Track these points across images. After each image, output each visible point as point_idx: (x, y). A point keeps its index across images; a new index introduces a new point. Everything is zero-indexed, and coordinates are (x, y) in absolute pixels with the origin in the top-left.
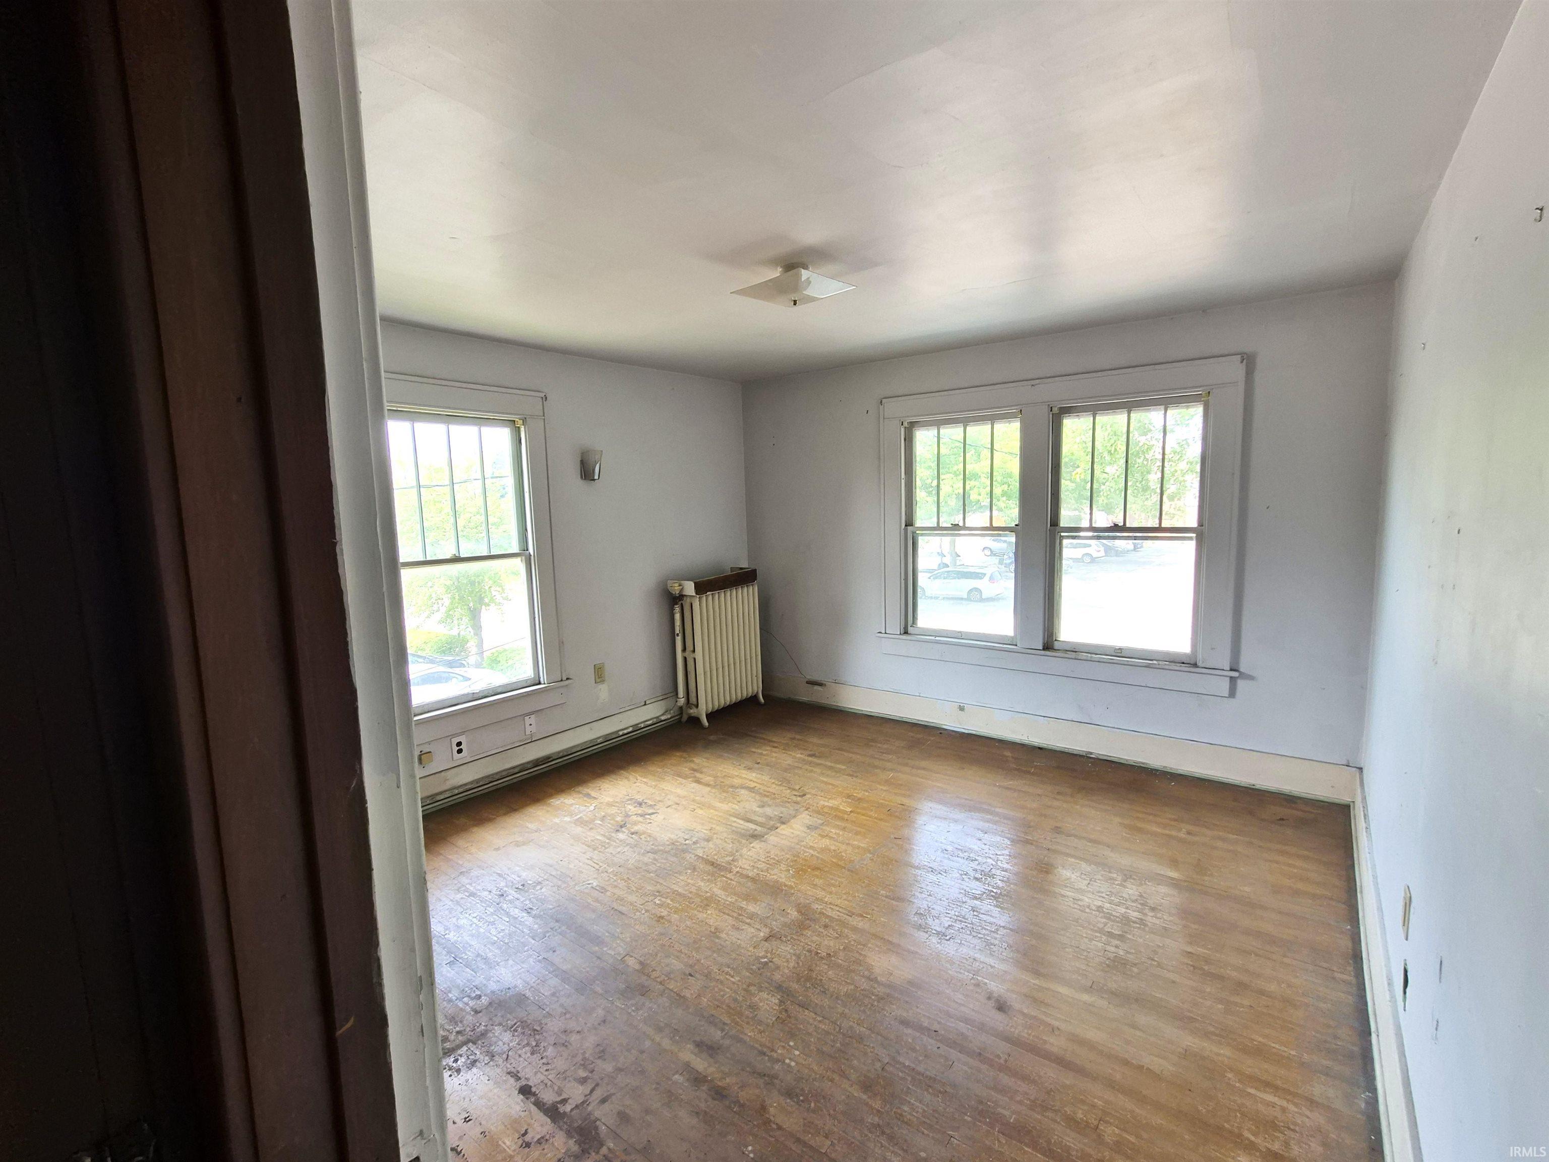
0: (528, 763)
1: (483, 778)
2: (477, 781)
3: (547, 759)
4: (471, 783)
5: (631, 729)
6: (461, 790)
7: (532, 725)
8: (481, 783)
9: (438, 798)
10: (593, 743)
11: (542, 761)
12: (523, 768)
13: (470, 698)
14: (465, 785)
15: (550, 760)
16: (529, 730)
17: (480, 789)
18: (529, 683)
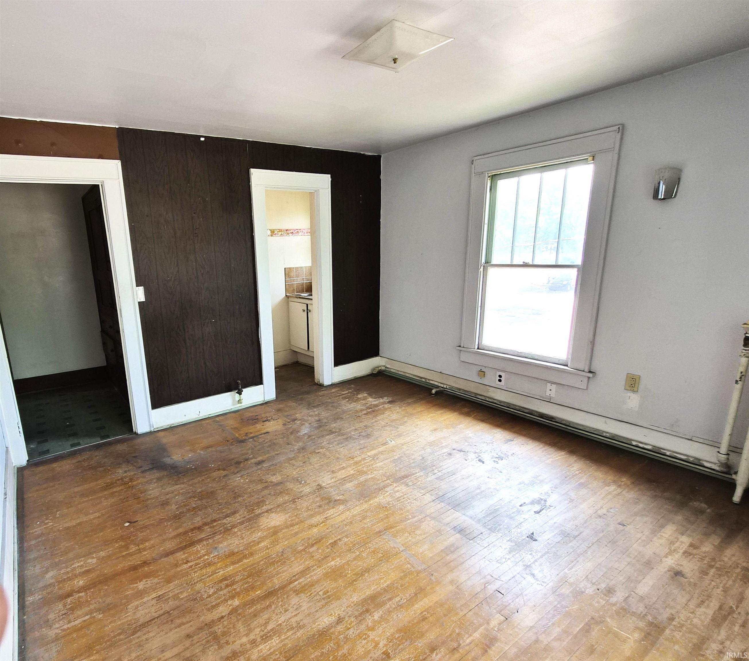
0: (537, 412)
1: (505, 402)
2: (501, 402)
3: (551, 418)
4: (497, 400)
5: (649, 447)
6: (490, 400)
7: (551, 391)
8: (502, 404)
9: (478, 397)
10: (599, 433)
11: (546, 417)
12: (531, 412)
13: (515, 354)
14: (494, 399)
15: (553, 420)
16: (548, 393)
17: (502, 407)
18: (561, 362)
